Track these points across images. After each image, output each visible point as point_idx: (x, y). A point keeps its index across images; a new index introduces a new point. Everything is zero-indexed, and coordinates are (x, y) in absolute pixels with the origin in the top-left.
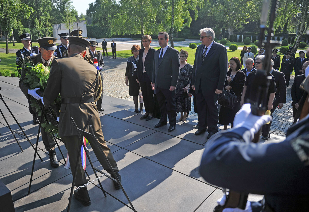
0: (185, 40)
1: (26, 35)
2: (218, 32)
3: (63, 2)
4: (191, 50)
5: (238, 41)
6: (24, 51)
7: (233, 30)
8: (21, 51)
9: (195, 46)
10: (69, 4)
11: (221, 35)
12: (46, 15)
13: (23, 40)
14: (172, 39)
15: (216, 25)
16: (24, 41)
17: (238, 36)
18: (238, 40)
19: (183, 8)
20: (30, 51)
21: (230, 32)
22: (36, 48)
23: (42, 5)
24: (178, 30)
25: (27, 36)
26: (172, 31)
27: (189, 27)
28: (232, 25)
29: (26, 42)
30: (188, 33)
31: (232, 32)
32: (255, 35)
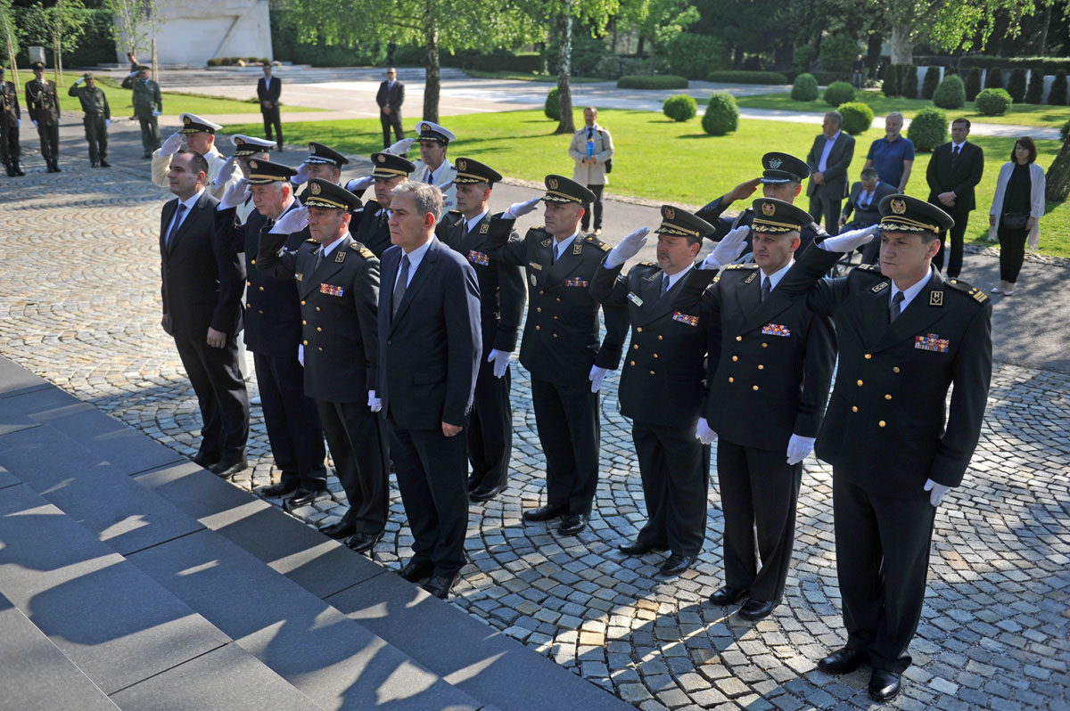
0: (684, 86)
2: (847, 53)
4: (670, 125)
5: (920, 94)
7: (913, 47)
9: (689, 110)
11: (858, 65)
14: (562, 70)
15: (833, 20)
17: (922, 71)
18: (920, 87)
21: (897, 54)
24: (596, 31)
26: (565, 33)
27: (644, 18)
28: (905, 21)
30: (712, 57)
31: (904, 54)
32: (995, 68)
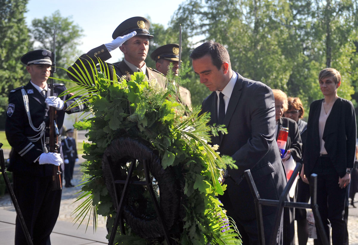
1: (43, 52)
3: (59, 42)
6: (30, 90)
8: (23, 91)
10: (73, 47)
12: (12, 69)
13: (33, 64)
16: (34, 67)
19: (352, 62)
20: (44, 92)
22: (58, 87)
23: (5, 44)
25: (44, 57)
29: (39, 71)
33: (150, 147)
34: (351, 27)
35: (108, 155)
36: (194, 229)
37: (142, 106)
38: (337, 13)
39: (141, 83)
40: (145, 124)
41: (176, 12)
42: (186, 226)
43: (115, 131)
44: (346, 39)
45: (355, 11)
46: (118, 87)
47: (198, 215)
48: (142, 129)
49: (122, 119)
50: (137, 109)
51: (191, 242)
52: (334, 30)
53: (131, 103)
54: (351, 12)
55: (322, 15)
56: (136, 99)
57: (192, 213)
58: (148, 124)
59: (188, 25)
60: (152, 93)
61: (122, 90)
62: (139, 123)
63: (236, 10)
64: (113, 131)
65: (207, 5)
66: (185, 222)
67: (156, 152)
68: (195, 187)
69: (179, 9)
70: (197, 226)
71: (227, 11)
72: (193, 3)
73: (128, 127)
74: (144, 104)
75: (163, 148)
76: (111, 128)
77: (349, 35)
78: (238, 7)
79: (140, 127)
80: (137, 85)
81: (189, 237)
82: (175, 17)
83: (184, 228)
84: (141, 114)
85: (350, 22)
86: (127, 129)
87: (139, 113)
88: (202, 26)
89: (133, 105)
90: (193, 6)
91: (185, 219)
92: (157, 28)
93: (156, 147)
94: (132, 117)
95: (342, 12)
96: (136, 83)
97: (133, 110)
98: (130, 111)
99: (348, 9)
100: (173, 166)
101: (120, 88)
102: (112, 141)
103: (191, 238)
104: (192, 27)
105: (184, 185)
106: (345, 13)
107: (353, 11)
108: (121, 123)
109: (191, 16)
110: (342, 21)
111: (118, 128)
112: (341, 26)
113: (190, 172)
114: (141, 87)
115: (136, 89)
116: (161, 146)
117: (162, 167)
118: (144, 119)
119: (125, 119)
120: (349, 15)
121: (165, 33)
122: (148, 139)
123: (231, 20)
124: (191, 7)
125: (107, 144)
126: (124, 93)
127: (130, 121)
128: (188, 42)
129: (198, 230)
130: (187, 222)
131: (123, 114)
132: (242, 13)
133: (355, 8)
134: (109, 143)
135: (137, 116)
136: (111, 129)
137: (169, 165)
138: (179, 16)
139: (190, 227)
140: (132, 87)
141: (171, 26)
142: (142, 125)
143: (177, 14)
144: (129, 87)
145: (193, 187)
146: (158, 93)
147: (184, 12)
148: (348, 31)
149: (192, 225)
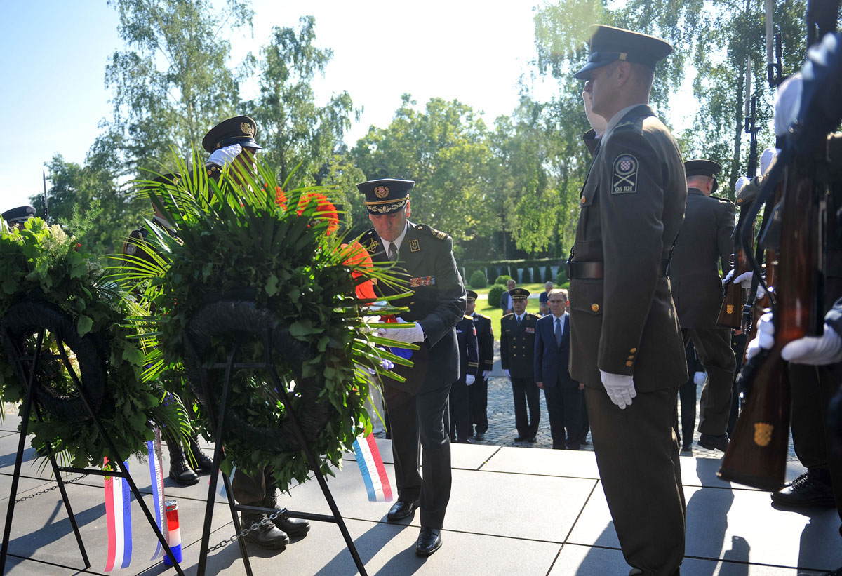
33: (61, 311)
34: (309, 157)
35: (7, 326)
36: (128, 406)
37: (43, 261)
38: (291, 142)
39: (39, 232)
40: (50, 284)
41: (93, 147)
42: (118, 404)
43: (11, 295)
44: (304, 172)
45: (311, 139)
46: (8, 239)
47: (131, 390)
48: (46, 290)
49: (19, 280)
50: (37, 265)
51: (127, 422)
52: (289, 162)
53: (29, 259)
54: (307, 140)
55: (274, 144)
56: (34, 253)
57: (123, 387)
58: (53, 284)
59: (111, 163)
60: (55, 243)
61: (14, 242)
62: (42, 283)
63: (168, 142)
64: (9, 296)
65: (132, 137)
66: (117, 399)
67: (69, 317)
68: (124, 357)
69: (97, 143)
70: (132, 402)
71: (158, 143)
72: (113, 135)
73: (28, 289)
74: (45, 258)
75: (77, 312)
76: (5, 291)
77: (307, 167)
78: (171, 138)
79: (43, 287)
80: (34, 234)
81: (124, 416)
82: (92, 153)
83: (116, 406)
84: (42, 272)
85: (306, 152)
86: (28, 292)
87: (40, 270)
88: (129, 164)
89: (31, 260)
90: (113, 138)
91: (116, 396)
92: (71, 169)
93: (68, 311)
94: (31, 275)
95: (297, 140)
96: (32, 232)
97: (32, 266)
98: (29, 268)
99: (303, 136)
100: (91, 332)
101: (11, 241)
102: (9, 308)
103: (127, 417)
104: (115, 165)
105: (110, 355)
106: (301, 141)
107: (309, 138)
108: (18, 284)
109: (112, 152)
110: (297, 151)
111: (16, 290)
112: (296, 157)
113: (115, 338)
114: (40, 237)
115: (33, 240)
116: (74, 310)
117: (78, 335)
118: (47, 277)
119: (23, 279)
120: (305, 143)
121: (82, 173)
122: (57, 302)
123: (163, 154)
124: (111, 140)
125: (3, 313)
126: (18, 246)
127: (30, 281)
128: (112, 183)
129: (134, 408)
130: (119, 400)
131: (19, 273)
132: (177, 146)
133: (311, 135)
134: (6, 311)
135: (38, 274)
136: (6, 294)
137: (86, 333)
138: (97, 152)
139: (123, 405)
140: (27, 238)
141: (89, 164)
142: (45, 285)
143: (94, 150)
144: (24, 238)
145: (121, 356)
146: (63, 242)
147: (103, 146)
148: (306, 163)
149: (126, 401)
